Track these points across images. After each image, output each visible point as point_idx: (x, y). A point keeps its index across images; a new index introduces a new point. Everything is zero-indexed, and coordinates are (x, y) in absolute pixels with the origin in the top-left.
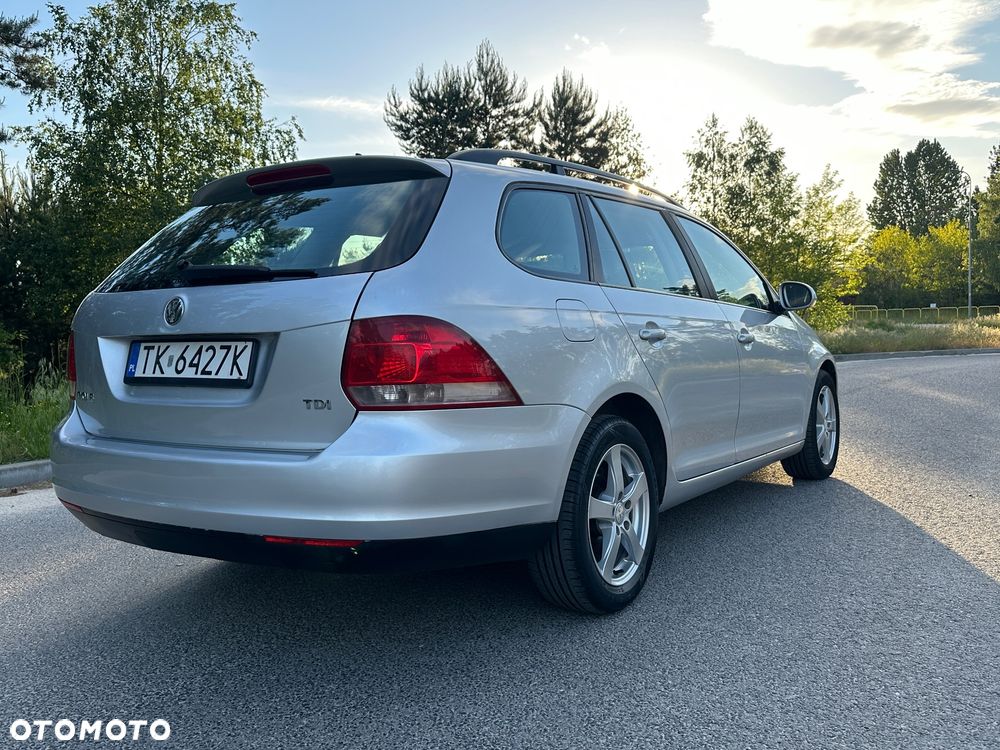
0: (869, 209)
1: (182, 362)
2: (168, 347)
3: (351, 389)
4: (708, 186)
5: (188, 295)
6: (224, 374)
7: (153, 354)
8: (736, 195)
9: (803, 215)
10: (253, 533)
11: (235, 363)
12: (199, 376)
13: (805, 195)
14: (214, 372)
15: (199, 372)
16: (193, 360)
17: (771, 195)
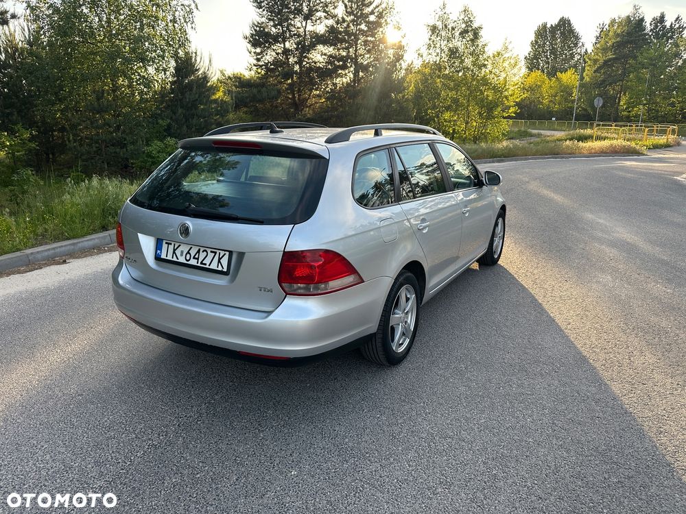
0: (525, 58)
1: (188, 255)
2: (179, 246)
3: (283, 284)
4: (438, 46)
5: (191, 222)
6: (214, 266)
7: (171, 247)
8: (453, 53)
9: (490, 67)
10: (233, 349)
11: (219, 261)
12: (199, 265)
13: (491, 56)
14: (208, 264)
15: (199, 262)
16: (195, 255)
17: (471, 54)
